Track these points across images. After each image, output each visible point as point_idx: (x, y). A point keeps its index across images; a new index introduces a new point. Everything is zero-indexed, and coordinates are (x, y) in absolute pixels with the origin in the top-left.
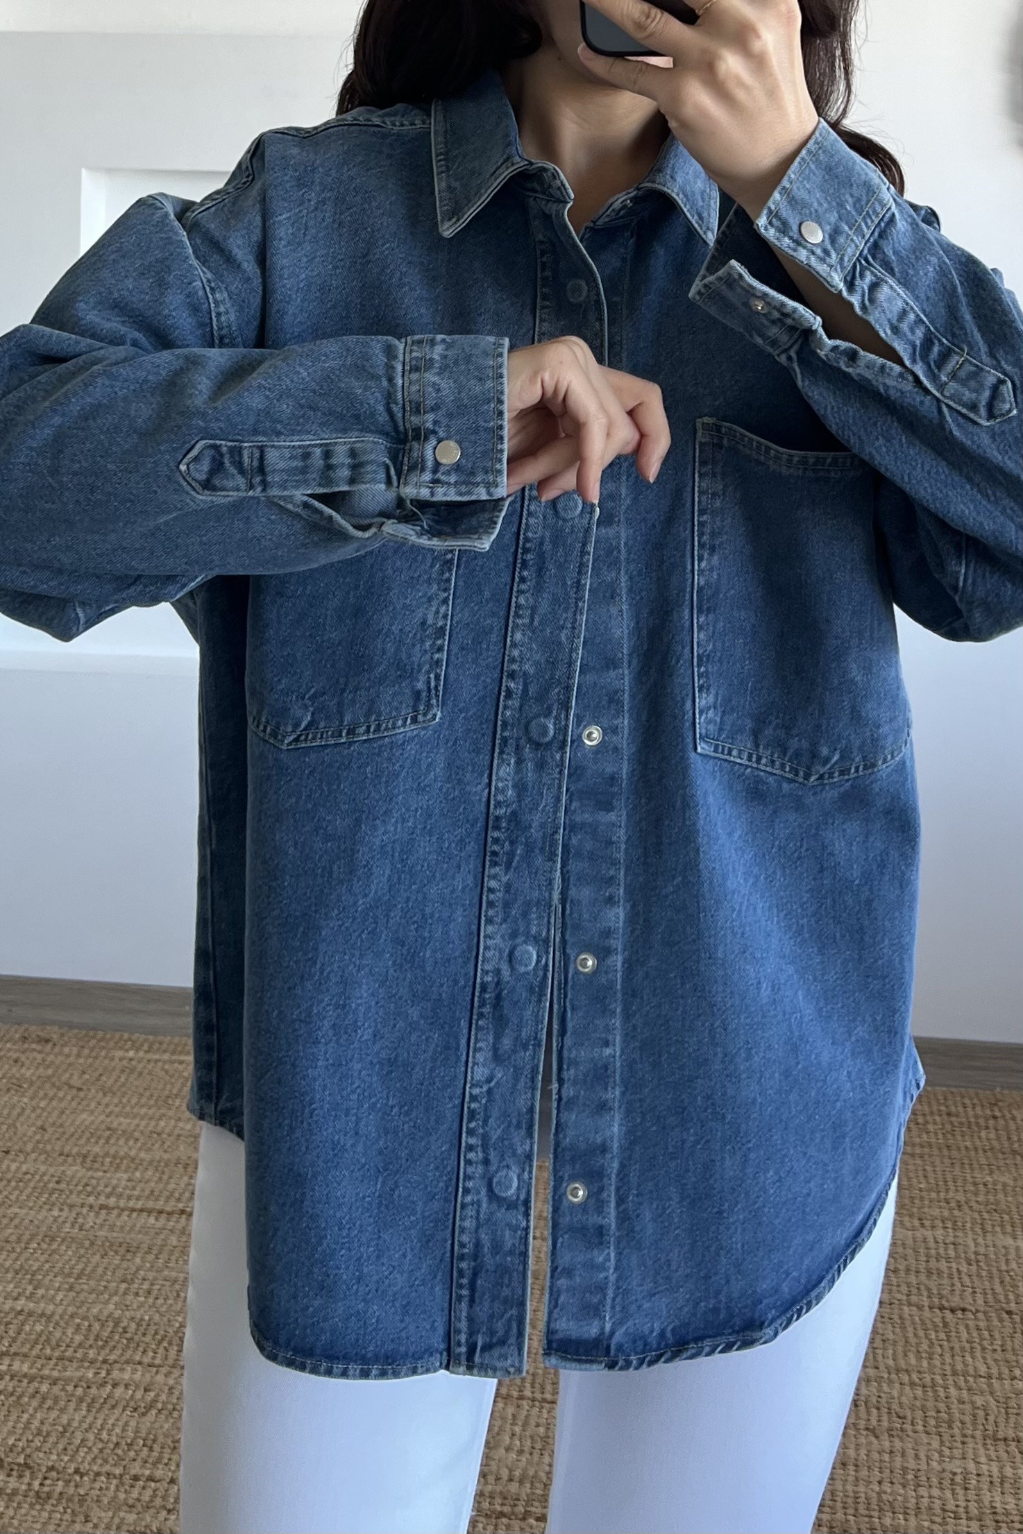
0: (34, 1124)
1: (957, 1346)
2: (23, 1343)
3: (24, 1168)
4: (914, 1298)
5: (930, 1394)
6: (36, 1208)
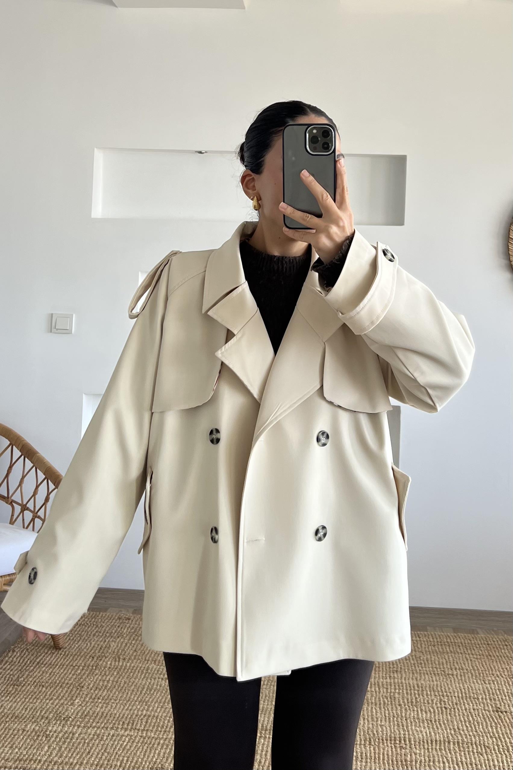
0: (131, 650)
1: (506, 724)
2: (149, 726)
3: (132, 665)
4: (486, 708)
5: (499, 740)
6: (141, 679)
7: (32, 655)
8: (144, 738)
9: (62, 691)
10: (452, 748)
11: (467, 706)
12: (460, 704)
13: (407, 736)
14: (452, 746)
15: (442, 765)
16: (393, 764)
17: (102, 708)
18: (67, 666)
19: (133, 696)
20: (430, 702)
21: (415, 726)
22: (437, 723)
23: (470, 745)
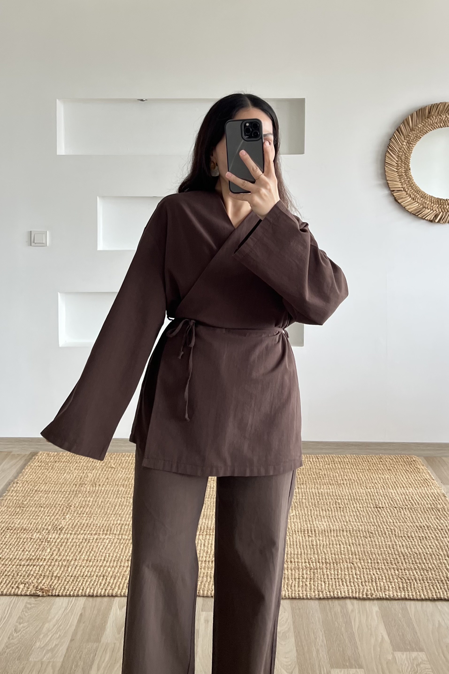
7: (31, 485)
8: (120, 540)
9: (56, 510)
10: (345, 535)
11: (355, 505)
12: (350, 504)
13: (313, 528)
14: (345, 533)
15: (338, 546)
16: (303, 548)
17: (86, 520)
18: (57, 492)
19: (109, 511)
20: (328, 504)
21: (318, 521)
22: (334, 518)
23: (358, 532)
